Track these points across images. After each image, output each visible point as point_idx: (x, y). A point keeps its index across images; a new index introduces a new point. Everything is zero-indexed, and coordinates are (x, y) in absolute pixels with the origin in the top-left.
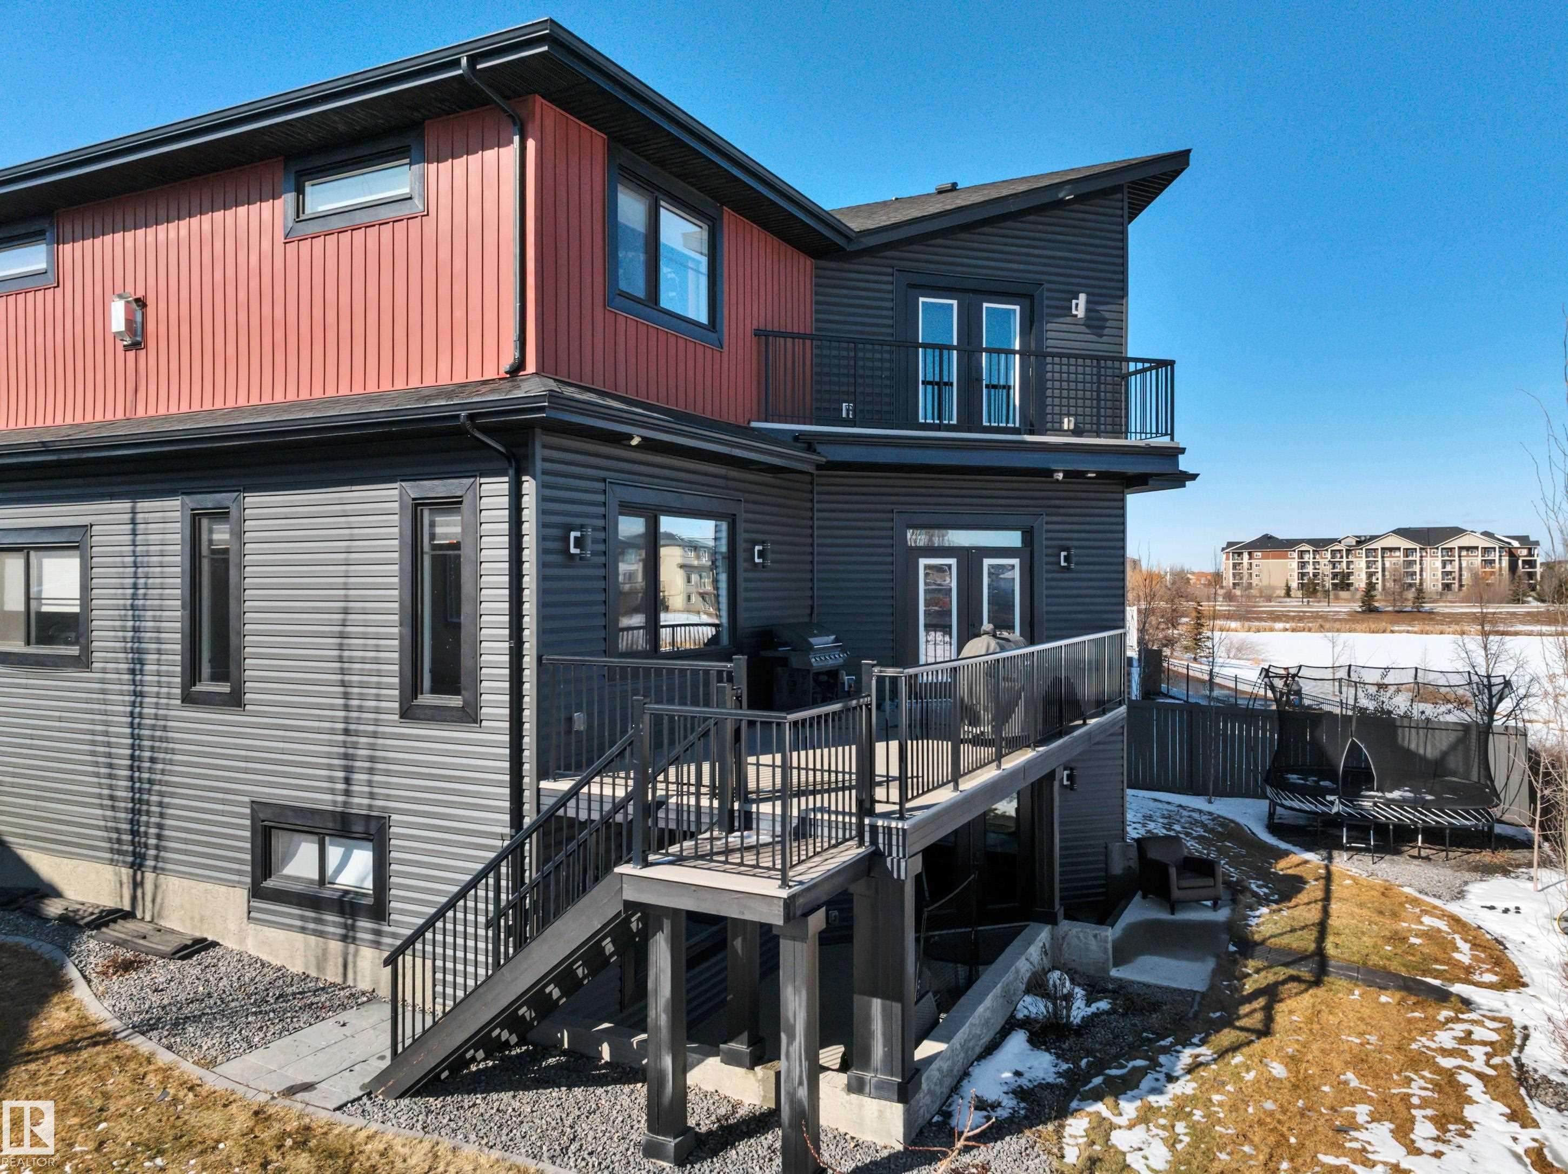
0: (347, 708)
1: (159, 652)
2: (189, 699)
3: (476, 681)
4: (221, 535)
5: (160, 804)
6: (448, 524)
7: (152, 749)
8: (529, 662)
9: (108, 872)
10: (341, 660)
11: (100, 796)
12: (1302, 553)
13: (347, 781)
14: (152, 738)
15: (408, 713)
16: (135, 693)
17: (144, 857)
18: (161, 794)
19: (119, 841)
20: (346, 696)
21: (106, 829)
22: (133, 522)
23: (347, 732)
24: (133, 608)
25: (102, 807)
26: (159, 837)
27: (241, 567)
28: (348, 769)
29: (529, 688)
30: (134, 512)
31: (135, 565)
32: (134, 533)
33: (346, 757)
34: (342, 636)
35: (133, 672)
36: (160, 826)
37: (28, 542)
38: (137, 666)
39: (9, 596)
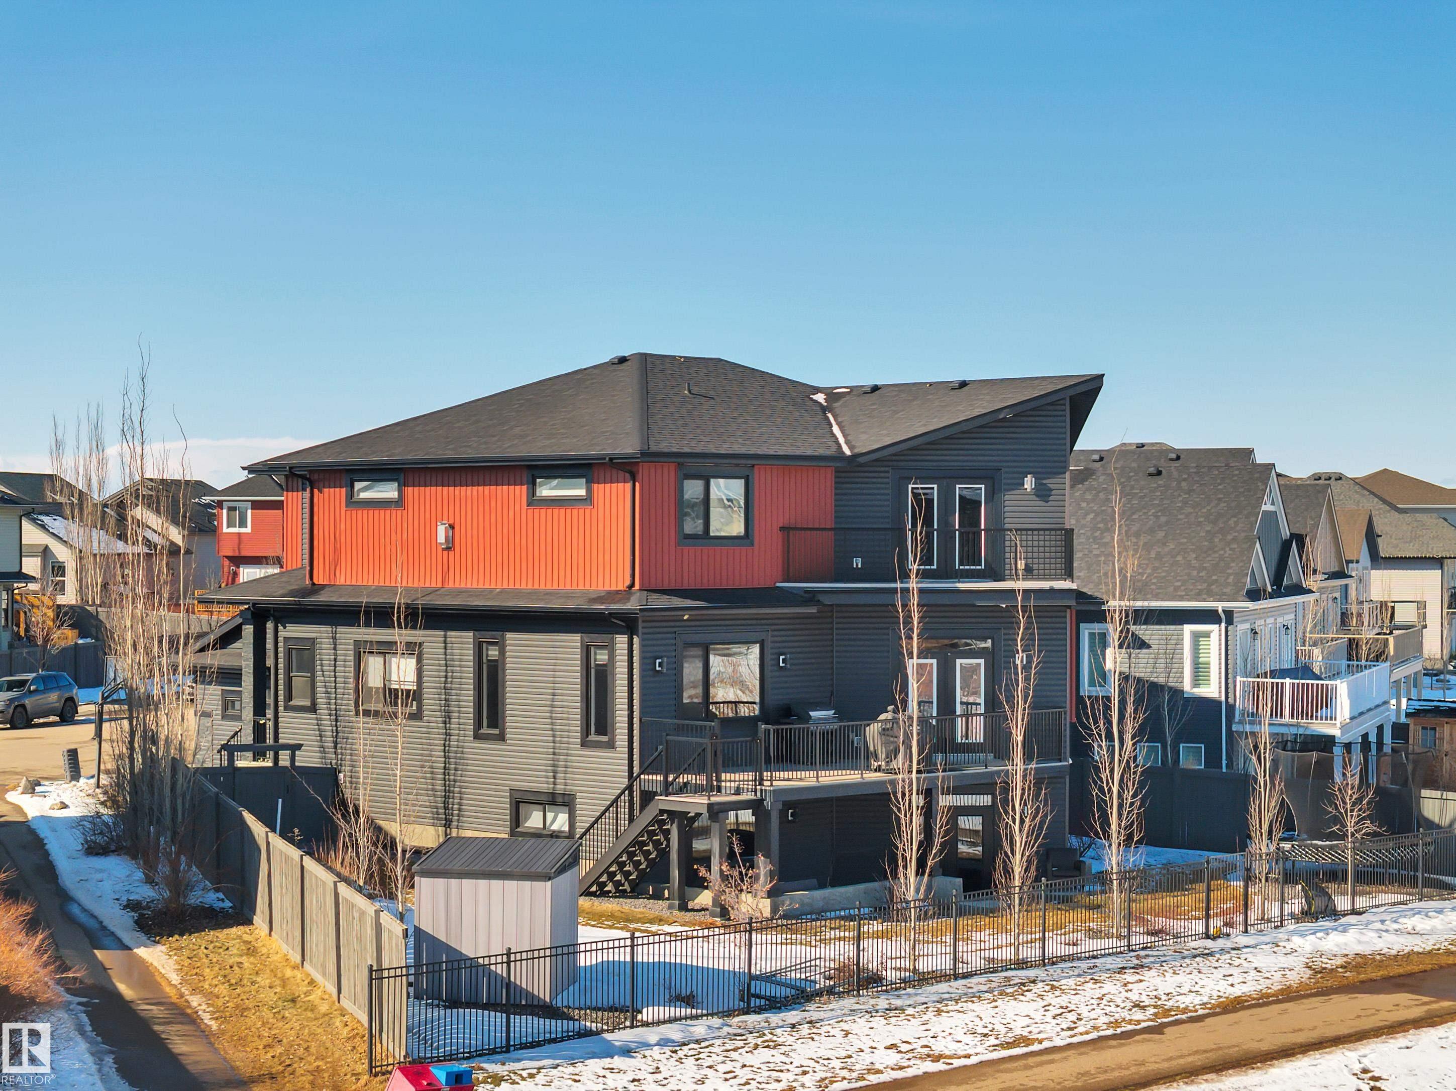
0: (554, 742)
1: (459, 712)
2: (477, 737)
3: (614, 729)
4: (493, 653)
5: (460, 793)
6: (601, 654)
7: (456, 764)
8: (636, 720)
9: (431, 829)
10: (551, 718)
11: (427, 790)
13: (554, 777)
14: (456, 758)
15: (584, 744)
16: (446, 734)
17: (451, 821)
18: (460, 787)
19: (437, 813)
20: (554, 736)
21: (431, 807)
22: (445, 642)
23: (554, 754)
24: (445, 688)
25: (428, 795)
26: (460, 810)
27: (504, 670)
28: (555, 772)
29: (636, 733)
30: (445, 637)
31: (446, 666)
32: (445, 648)
33: (554, 766)
34: (552, 706)
35: (445, 723)
36: (460, 804)
37: (386, 649)
38: (447, 719)
39: (374, 679)
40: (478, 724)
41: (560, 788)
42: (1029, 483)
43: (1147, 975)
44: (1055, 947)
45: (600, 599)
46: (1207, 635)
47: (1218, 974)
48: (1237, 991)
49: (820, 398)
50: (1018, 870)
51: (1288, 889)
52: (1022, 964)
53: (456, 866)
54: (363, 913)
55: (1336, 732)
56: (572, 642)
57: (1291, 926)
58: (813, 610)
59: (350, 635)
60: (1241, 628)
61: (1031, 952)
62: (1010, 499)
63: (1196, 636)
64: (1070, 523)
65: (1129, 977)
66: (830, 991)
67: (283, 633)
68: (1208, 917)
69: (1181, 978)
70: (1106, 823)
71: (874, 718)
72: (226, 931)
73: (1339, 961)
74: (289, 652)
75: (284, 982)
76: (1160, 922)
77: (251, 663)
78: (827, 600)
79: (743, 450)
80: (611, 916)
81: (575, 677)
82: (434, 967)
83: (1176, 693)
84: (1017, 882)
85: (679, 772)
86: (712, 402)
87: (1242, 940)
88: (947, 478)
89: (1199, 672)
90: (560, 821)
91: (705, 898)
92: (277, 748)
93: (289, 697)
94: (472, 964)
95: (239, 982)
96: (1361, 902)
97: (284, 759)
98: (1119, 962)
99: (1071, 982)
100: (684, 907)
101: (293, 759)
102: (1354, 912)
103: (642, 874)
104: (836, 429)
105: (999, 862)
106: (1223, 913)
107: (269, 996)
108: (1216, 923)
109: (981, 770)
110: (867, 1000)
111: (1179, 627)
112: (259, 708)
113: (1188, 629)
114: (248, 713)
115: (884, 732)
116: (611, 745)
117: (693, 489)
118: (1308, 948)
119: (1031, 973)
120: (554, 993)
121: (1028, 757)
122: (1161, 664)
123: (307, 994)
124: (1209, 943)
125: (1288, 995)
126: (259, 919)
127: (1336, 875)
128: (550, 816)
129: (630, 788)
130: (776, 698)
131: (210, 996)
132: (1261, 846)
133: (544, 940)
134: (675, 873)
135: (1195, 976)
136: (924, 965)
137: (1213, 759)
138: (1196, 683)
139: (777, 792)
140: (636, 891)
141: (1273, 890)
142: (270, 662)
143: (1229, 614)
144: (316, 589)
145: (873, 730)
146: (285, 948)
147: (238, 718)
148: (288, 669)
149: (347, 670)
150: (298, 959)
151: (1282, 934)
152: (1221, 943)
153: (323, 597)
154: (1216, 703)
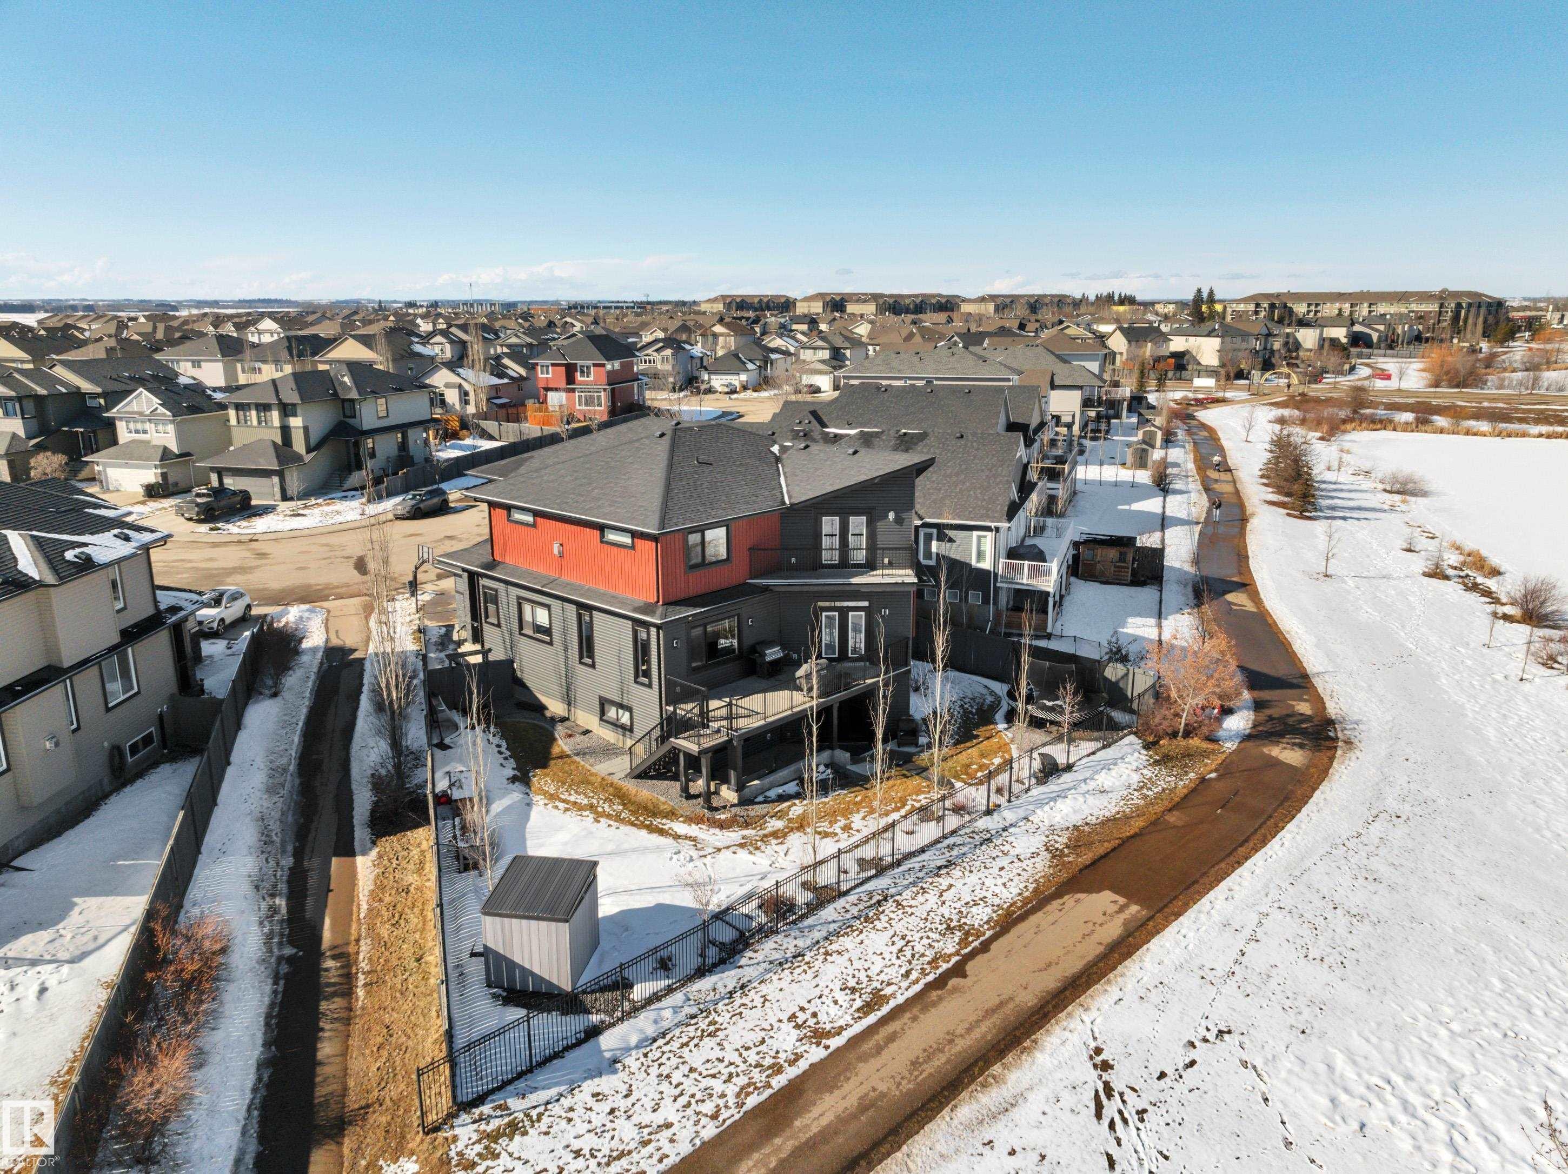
0: (621, 676)
1: (572, 647)
2: (581, 663)
3: (651, 677)
4: (587, 619)
5: (574, 690)
6: (643, 634)
7: (571, 674)
8: (662, 677)
9: (562, 705)
10: (619, 663)
11: (558, 684)
13: (622, 695)
14: (571, 671)
15: (636, 682)
16: (566, 657)
17: (571, 702)
18: (574, 687)
19: (564, 696)
20: (620, 672)
21: (560, 693)
23: (621, 683)
24: (563, 632)
25: (559, 687)
26: (574, 698)
27: (593, 630)
28: (622, 692)
29: (663, 683)
30: (562, 607)
31: (563, 620)
32: (562, 613)
33: (621, 689)
34: (619, 657)
35: (565, 651)
36: (574, 696)
37: (532, 604)
38: (566, 649)
39: (528, 617)
40: (581, 657)
41: (625, 702)
42: (891, 515)
45: (639, 609)
46: (985, 538)
55: (1050, 590)
56: (627, 625)
58: (768, 595)
59: (514, 591)
60: (1003, 533)
62: (881, 526)
63: (979, 538)
66: (763, 930)
67: (481, 582)
72: (416, 833)
74: (485, 593)
78: (775, 589)
79: (724, 515)
81: (630, 644)
86: (711, 468)
87: (1008, 816)
88: (845, 513)
89: (980, 556)
90: (626, 718)
93: (487, 617)
98: (937, 858)
102: (1068, 768)
104: (782, 479)
110: (782, 941)
111: (971, 533)
113: (975, 533)
116: (649, 687)
117: (694, 538)
122: (961, 551)
124: (989, 822)
128: (620, 713)
129: (660, 711)
130: (748, 642)
137: (986, 600)
138: (978, 561)
143: (996, 527)
144: (495, 564)
148: (485, 602)
149: (514, 609)
152: (996, 820)
153: (497, 573)
154: (988, 572)
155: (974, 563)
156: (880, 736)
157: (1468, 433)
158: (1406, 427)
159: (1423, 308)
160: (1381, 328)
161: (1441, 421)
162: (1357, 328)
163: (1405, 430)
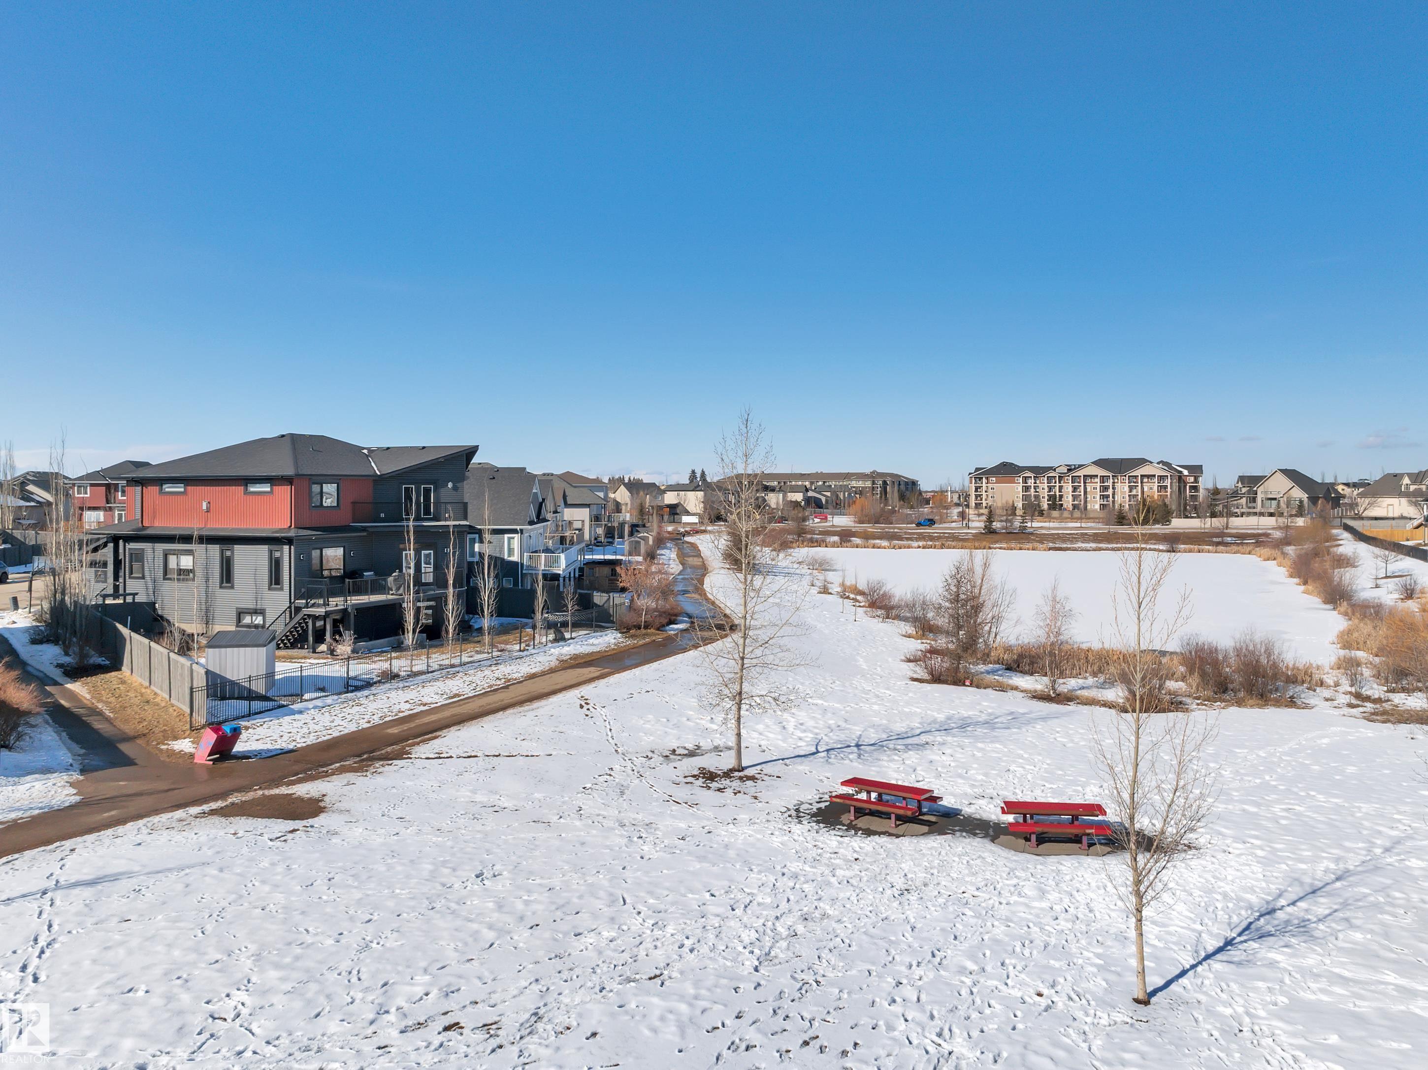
0: (256, 589)
1: (213, 578)
2: (221, 587)
3: (283, 583)
4: (228, 554)
5: (213, 611)
6: (277, 554)
7: (211, 599)
8: (292, 579)
10: (255, 579)
11: (199, 610)
12: (1025, 479)
13: (257, 603)
14: (211, 596)
15: (269, 589)
16: (206, 587)
17: (209, 622)
18: (213, 609)
20: (256, 586)
21: (199, 617)
22: (206, 549)
23: (256, 593)
24: (206, 568)
27: (233, 560)
28: (256, 601)
29: (293, 583)
30: (206, 547)
31: (207, 559)
32: (206, 552)
33: (257, 598)
34: (255, 575)
35: (206, 582)
37: (178, 553)
38: (207, 580)
39: (173, 565)
40: (221, 582)
41: (259, 607)
42: (450, 485)
43: (500, 667)
44: (465, 659)
45: (276, 532)
46: (513, 538)
47: (526, 665)
48: (534, 671)
49: (365, 451)
50: (451, 631)
51: (549, 631)
52: (452, 666)
53: (224, 643)
54: (183, 665)
55: (561, 572)
56: (264, 549)
57: (550, 645)
58: (365, 534)
59: (161, 547)
60: (526, 535)
61: (456, 661)
62: (443, 491)
63: (509, 539)
64: (466, 501)
65: (493, 668)
66: (379, 682)
67: (128, 546)
68: (520, 643)
69: (512, 667)
70: (483, 611)
71: (390, 575)
72: (109, 674)
73: (568, 657)
74: (131, 555)
75: (142, 695)
76: (503, 646)
77: (112, 559)
78: (370, 530)
79: (337, 473)
80: (284, 657)
81: (266, 563)
82: (215, 685)
83: (504, 559)
84: (451, 635)
85: (311, 598)
86: (322, 453)
87: (533, 651)
88: (418, 484)
89: (511, 551)
90: (259, 620)
91: (323, 647)
92: (125, 595)
93: (131, 573)
94: (233, 683)
95: (120, 696)
96: (574, 635)
97: (129, 599)
98: (489, 663)
99: (472, 672)
100: (314, 652)
101: (134, 599)
102: (572, 638)
103: (295, 639)
104: (373, 464)
105: (444, 628)
106: (526, 641)
107: (136, 701)
108: (523, 645)
109: (432, 592)
110: (395, 684)
111: (501, 536)
112: (116, 578)
113: (506, 536)
114: (111, 580)
115: (395, 580)
116: (282, 589)
117: (316, 488)
118: (557, 653)
119: (457, 669)
120: (267, 691)
121: (454, 587)
122: (498, 549)
123: (154, 699)
124: (521, 653)
125: (552, 671)
126: (125, 668)
127: (565, 624)
128: (254, 618)
129: (290, 607)
130: (350, 568)
131: (107, 703)
132: (538, 616)
133: (263, 671)
134: (311, 639)
135: (518, 666)
136: (415, 669)
137: (516, 583)
138: (509, 556)
139: (353, 605)
140: (293, 646)
141: (543, 632)
142: (121, 557)
143: (522, 531)
144: (144, 528)
145: (390, 579)
146: (140, 680)
147: (105, 581)
148: (131, 561)
149: (160, 562)
150: (148, 684)
151: (547, 648)
152: (525, 653)
153: (149, 532)
154: (516, 563)
155: (506, 557)
156: (451, 582)
157: (874, 547)
158: (834, 545)
159: (860, 484)
160: (828, 494)
161: (856, 540)
162: (810, 494)
163: (833, 546)
